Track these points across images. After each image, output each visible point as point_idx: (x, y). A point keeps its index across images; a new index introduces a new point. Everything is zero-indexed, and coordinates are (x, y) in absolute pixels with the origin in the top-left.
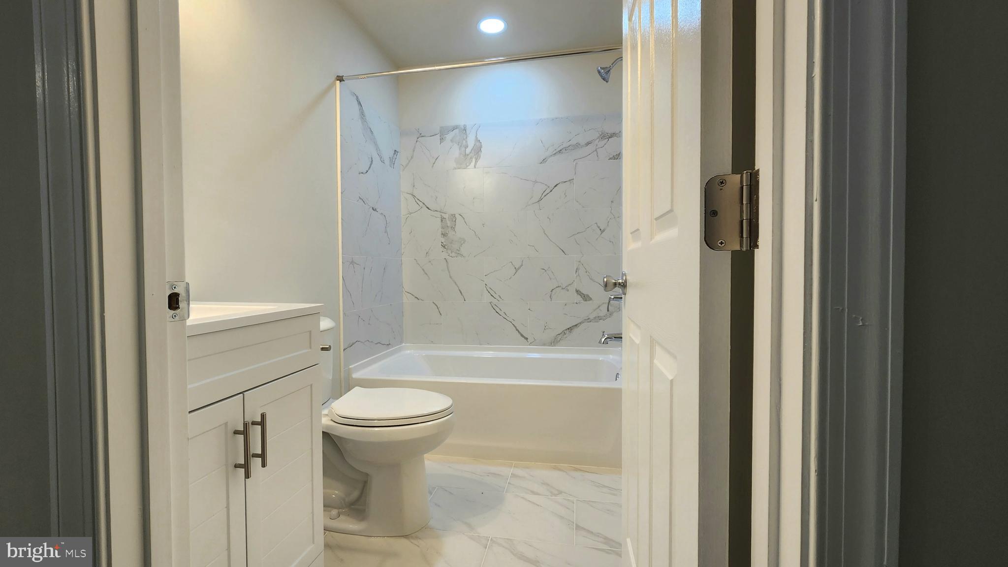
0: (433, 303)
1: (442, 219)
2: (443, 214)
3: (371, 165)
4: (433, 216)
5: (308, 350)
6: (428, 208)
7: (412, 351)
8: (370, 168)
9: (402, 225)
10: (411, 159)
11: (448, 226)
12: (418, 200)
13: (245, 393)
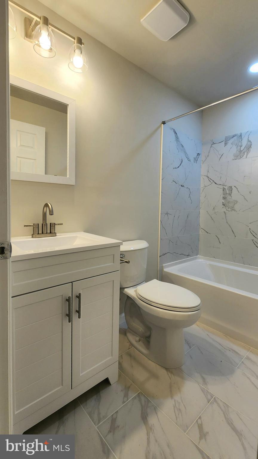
0: (216, 236)
1: (224, 189)
2: (224, 187)
3: (181, 163)
4: (218, 188)
5: (112, 264)
6: (215, 183)
7: (203, 260)
8: (180, 165)
9: (201, 193)
10: (207, 157)
11: (227, 193)
12: (210, 179)
13: (73, 283)
